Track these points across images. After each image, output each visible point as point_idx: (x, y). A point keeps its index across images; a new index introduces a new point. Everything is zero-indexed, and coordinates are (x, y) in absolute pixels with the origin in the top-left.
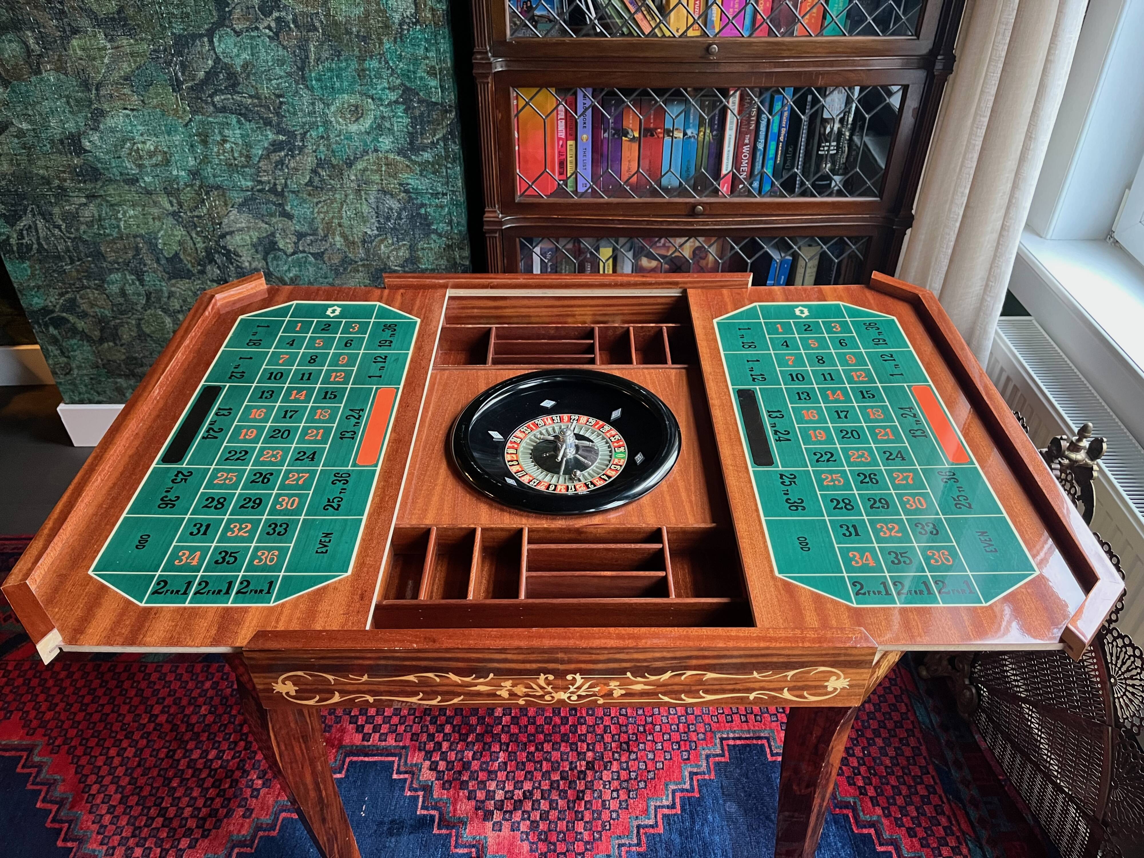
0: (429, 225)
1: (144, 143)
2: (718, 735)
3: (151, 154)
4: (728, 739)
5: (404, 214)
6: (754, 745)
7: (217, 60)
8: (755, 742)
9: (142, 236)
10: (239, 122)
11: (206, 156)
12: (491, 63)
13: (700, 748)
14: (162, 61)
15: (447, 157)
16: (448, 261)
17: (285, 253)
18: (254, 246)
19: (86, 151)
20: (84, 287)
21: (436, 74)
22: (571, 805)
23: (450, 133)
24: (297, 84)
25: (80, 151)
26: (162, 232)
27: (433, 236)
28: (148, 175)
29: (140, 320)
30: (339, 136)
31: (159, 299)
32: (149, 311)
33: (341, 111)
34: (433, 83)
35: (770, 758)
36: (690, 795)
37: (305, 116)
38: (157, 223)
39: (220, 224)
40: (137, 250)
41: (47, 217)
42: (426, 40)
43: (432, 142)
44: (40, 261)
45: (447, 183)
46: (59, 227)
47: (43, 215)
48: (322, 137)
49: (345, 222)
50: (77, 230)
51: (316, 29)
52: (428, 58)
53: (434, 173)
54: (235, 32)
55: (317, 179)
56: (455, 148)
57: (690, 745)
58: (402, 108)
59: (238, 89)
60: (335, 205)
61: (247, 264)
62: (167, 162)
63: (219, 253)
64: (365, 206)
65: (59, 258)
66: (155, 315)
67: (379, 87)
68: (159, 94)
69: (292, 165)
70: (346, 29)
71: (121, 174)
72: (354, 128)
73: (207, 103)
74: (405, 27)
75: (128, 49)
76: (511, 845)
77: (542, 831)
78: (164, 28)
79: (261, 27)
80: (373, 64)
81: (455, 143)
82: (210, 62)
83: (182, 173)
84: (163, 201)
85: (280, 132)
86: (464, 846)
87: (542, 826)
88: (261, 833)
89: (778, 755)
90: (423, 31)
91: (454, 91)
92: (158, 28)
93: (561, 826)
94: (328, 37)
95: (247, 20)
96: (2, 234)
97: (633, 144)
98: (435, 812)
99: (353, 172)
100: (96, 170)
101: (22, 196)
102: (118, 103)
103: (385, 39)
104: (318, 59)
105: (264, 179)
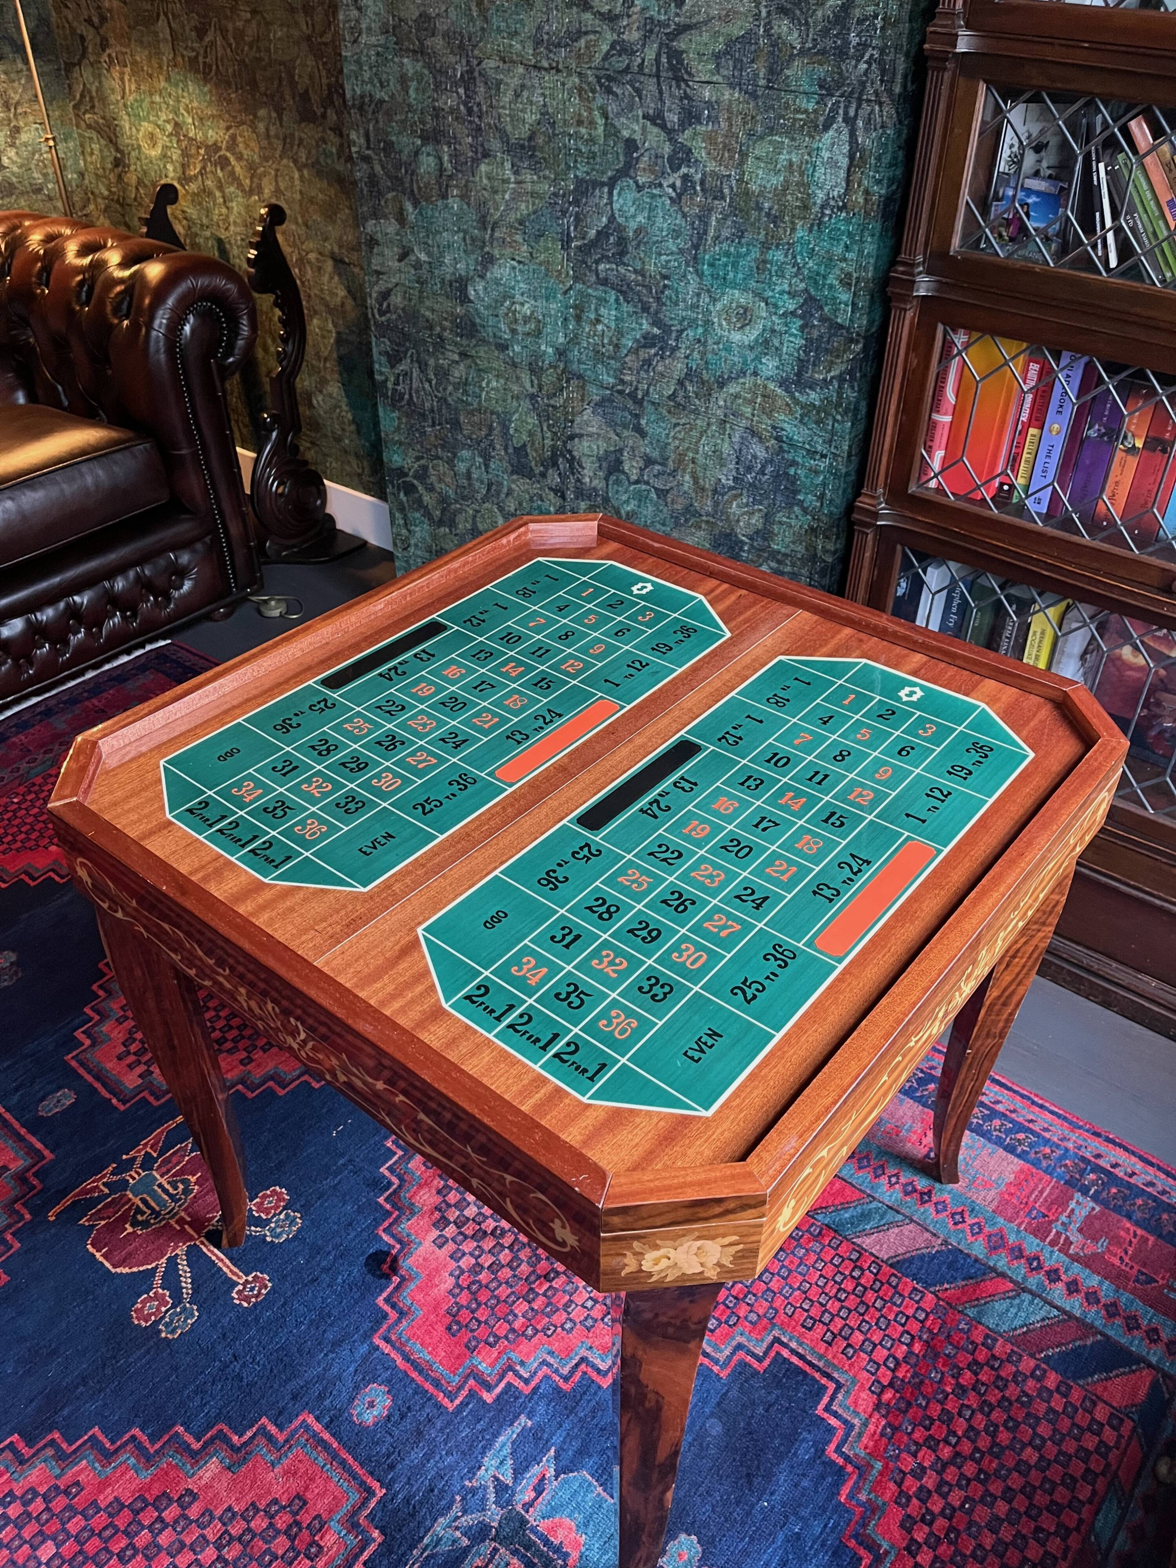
0: (796, 492)
1: (522, 304)
2: (776, 1333)
3: (526, 320)
4: (785, 1345)
5: (769, 469)
6: (813, 1378)
7: (612, 219)
8: (817, 1375)
9: (498, 414)
10: (617, 300)
11: (576, 335)
12: (914, 282)
13: (739, 1329)
14: (558, 208)
15: (839, 405)
16: (807, 549)
17: (628, 479)
18: (599, 459)
19: (470, 301)
20: (437, 457)
21: (850, 285)
22: (533, 1278)
23: (851, 372)
24: (687, 265)
25: (465, 299)
26: (516, 416)
27: (796, 508)
28: (518, 343)
29: (477, 511)
30: (718, 343)
31: (498, 493)
32: (486, 505)
33: (726, 310)
34: (845, 296)
35: (820, 1410)
37: (686, 309)
38: (515, 403)
39: (572, 422)
40: (491, 428)
41: (423, 366)
42: (850, 235)
43: (825, 380)
44: (407, 415)
45: (830, 441)
46: (430, 381)
47: (419, 362)
48: (699, 341)
49: (701, 460)
50: (445, 389)
51: (723, 198)
52: (845, 260)
53: (817, 423)
54: (638, 186)
55: (681, 393)
56: (850, 394)
57: (729, 1317)
58: (800, 323)
59: (625, 260)
60: (693, 433)
61: (587, 480)
62: (538, 333)
63: (564, 457)
64: (726, 445)
65: (424, 417)
66: (490, 511)
67: (778, 288)
68: (547, 249)
69: (660, 368)
70: (757, 203)
71: (495, 336)
72: (736, 337)
73: (589, 268)
74: (828, 212)
75: (529, 187)
76: (437, 1270)
77: (479, 1282)
78: (569, 168)
79: (665, 184)
80: (778, 256)
81: (852, 388)
82: (604, 219)
83: (550, 350)
84: (526, 378)
85: (656, 323)
86: (393, 1236)
87: (484, 1276)
88: (240, 1087)
89: (836, 1415)
90: (848, 221)
91: (869, 314)
92: (563, 166)
93: (503, 1291)
94: (735, 209)
95: (652, 172)
96: (381, 373)
97: (1129, 458)
98: (396, 1181)
99: (723, 396)
100: (474, 324)
101: (406, 337)
102: (508, 251)
103: (799, 224)
104: (717, 238)
105: (627, 378)
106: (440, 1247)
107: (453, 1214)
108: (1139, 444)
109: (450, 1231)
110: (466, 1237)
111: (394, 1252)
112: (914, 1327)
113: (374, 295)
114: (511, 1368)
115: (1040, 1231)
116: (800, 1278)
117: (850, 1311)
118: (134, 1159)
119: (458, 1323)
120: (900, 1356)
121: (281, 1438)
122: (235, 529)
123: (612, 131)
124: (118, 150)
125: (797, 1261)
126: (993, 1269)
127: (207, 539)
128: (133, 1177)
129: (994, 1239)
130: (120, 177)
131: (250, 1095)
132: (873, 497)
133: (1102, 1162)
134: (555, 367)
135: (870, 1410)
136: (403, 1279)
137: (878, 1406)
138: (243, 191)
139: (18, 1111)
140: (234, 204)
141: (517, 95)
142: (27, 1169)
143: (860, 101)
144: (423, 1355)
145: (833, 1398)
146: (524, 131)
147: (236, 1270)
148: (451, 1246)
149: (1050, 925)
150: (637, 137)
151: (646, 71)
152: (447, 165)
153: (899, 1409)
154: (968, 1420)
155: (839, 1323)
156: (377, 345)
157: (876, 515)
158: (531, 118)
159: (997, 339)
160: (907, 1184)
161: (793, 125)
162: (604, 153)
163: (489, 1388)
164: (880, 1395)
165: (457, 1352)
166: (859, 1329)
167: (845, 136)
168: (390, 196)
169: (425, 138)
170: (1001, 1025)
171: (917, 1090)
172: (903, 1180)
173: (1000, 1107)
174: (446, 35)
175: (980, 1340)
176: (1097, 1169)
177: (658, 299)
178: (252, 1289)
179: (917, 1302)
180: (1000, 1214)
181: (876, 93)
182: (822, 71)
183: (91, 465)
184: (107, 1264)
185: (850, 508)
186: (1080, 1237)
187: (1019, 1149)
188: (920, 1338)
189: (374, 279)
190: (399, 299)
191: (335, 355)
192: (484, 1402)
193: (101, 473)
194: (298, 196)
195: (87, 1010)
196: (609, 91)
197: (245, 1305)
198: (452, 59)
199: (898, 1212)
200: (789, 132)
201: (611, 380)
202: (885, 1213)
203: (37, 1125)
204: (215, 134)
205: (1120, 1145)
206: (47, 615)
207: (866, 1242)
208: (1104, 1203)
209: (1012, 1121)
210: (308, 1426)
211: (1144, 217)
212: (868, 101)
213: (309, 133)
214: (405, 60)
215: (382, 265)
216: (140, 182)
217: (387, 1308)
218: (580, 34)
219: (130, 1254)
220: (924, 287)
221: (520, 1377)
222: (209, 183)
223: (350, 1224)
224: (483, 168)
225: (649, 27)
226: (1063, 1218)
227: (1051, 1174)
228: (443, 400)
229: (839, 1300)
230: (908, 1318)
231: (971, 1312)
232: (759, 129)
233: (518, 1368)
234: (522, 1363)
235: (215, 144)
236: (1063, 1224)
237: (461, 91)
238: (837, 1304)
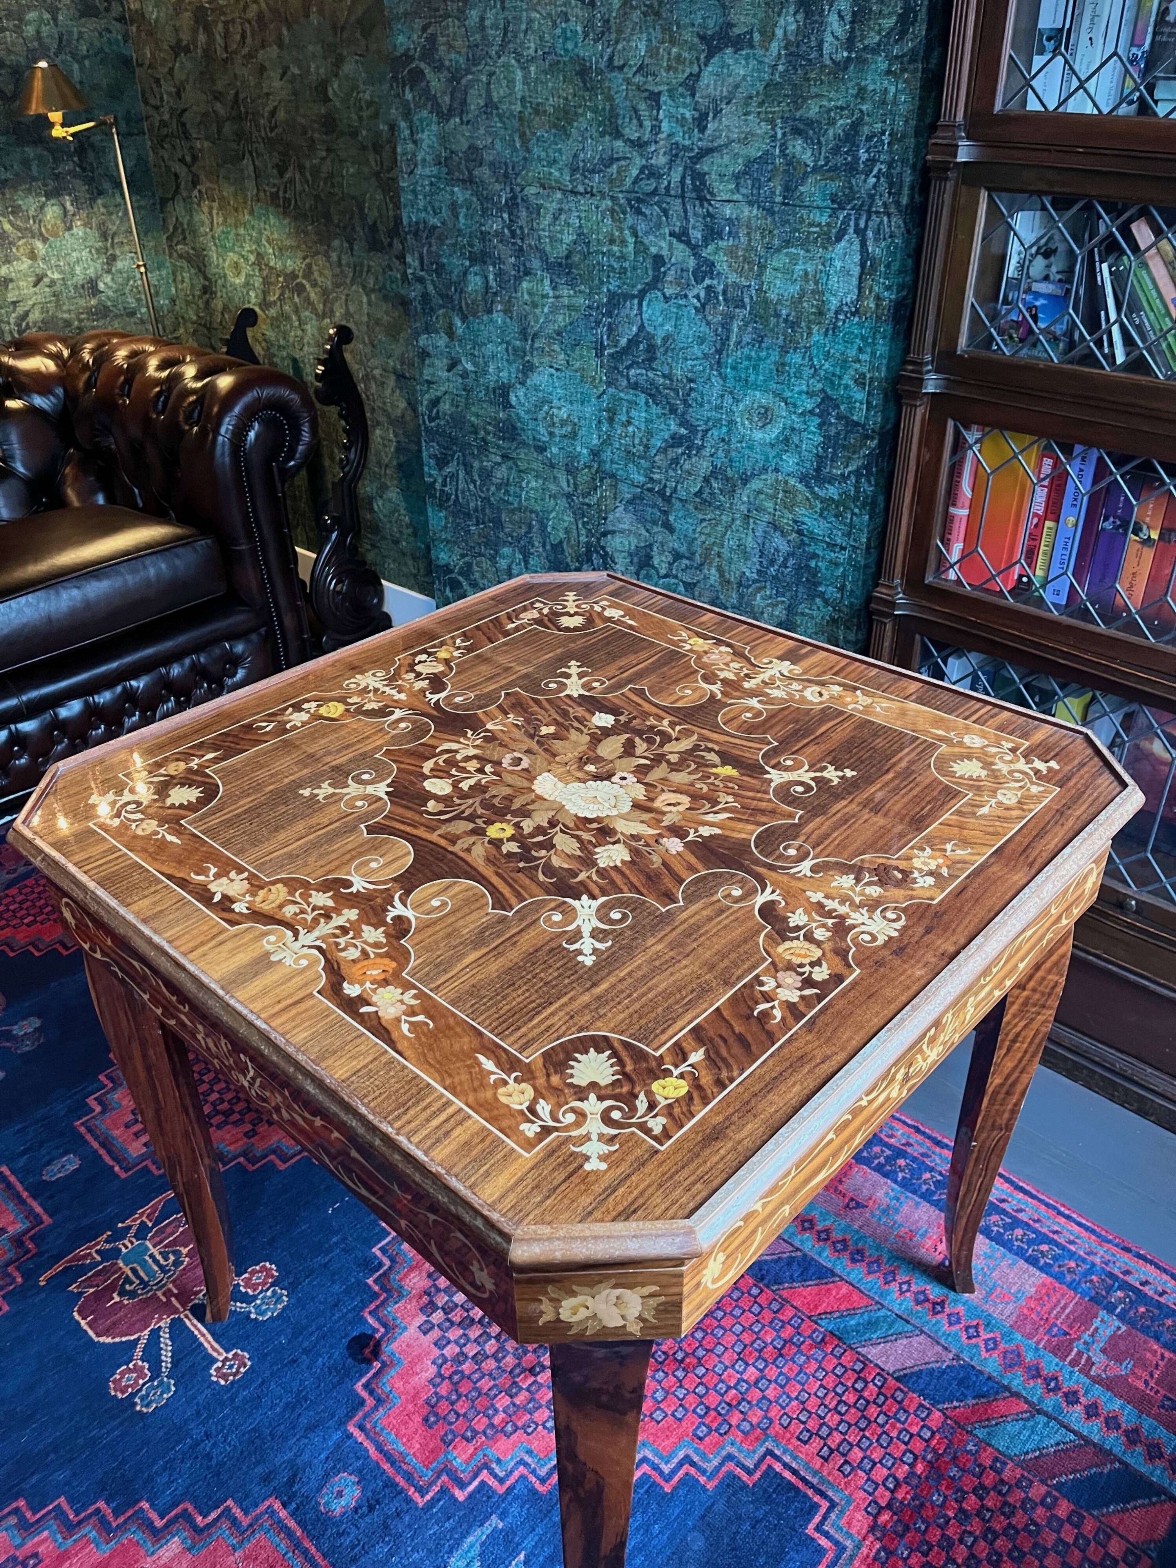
0: (817, 584)
1: (559, 408)
2: (769, 1444)
3: (563, 423)
4: (778, 1458)
5: (791, 562)
6: (805, 1496)
7: (642, 328)
8: (810, 1492)
9: (537, 513)
10: (647, 403)
11: (609, 436)
12: (923, 380)
13: (730, 1438)
14: (592, 319)
15: (856, 498)
17: (658, 574)
18: (630, 555)
19: (512, 406)
20: (481, 555)
21: (865, 384)
23: (867, 467)
24: (712, 369)
25: (507, 405)
26: (553, 514)
27: (818, 600)
28: (556, 445)
30: (741, 442)
33: (749, 410)
34: (860, 395)
35: (810, 1529)
36: (659, 1480)
37: (711, 410)
38: (552, 502)
39: (605, 519)
40: (530, 527)
41: (468, 468)
42: (863, 338)
43: (842, 475)
44: (454, 515)
45: (849, 534)
46: (474, 482)
47: (465, 464)
49: (726, 554)
50: (488, 490)
51: (744, 307)
52: (858, 361)
53: (836, 516)
54: (665, 297)
55: (707, 490)
56: (867, 488)
57: (720, 1425)
58: (818, 421)
59: (654, 365)
60: (719, 528)
62: (574, 435)
63: (598, 552)
64: (750, 539)
65: (468, 516)
67: (796, 389)
68: (582, 357)
69: (687, 466)
70: (776, 310)
71: (534, 439)
72: (758, 435)
73: (621, 373)
74: (841, 317)
75: (566, 301)
76: (419, 1358)
77: (462, 1372)
78: (602, 283)
79: (690, 295)
80: (795, 358)
81: (869, 482)
82: (635, 329)
83: (585, 451)
84: (562, 478)
85: (684, 423)
86: (378, 1319)
87: (467, 1367)
88: (242, 1159)
89: (827, 1535)
90: (860, 325)
91: (883, 411)
92: (596, 282)
93: (486, 1384)
94: (755, 317)
95: (678, 284)
96: (430, 476)
97: (1145, 549)
98: (387, 1263)
99: (746, 492)
100: (514, 428)
101: (453, 441)
102: (547, 359)
103: (815, 329)
104: (739, 343)
105: (656, 477)
106: (425, 1333)
107: (441, 1300)
108: (1155, 535)
109: (437, 1317)
110: (452, 1323)
111: (377, 1336)
112: (918, 1446)
113: (425, 403)
114: (486, 1466)
115: (1060, 1350)
116: (799, 1387)
117: (850, 1425)
118: (129, 1227)
119: (436, 1415)
120: (901, 1474)
121: (245, 1522)
122: (289, 621)
123: (641, 248)
124: (206, 278)
125: (796, 1369)
126: (1007, 1388)
127: (263, 630)
128: (126, 1246)
129: (1010, 1356)
130: (207, 302)
131: (251, 1168)
132: (890, 587)
133: (1130, 1279)
134: (590, 467)
135: (864, 1531)
136: (384, 1365)
137: (872, 1529)
138: (317, 315)
139: (23, 1174)
140: (308, 327)
141: (556, 218)
142: (24, 1233)
143: (869, 213)
144: (396, 1445)
145: (825, 1518)
146: (562, 250)
147: (216, 1346)
148: (436, 1333)
149: (1051, 1008)
150: (665, 253)
151: (672, 192)
152: (492, 283)
153: (896, 1532)
154: (970, 1548)
155: (837, 1437)
156: (427, 449)
157: (893, 605)
158: (568, 238)
159: (1006, 433)
160: (919, 1293)
161: (807, 237)
162: (634, 268)
163: (462, 1485)
164: (876, 1517)
165: (432, 1445)
166: (858, 1445)
167: (856, 246)
168: (441, 312)
169: (473, 260)
170: (1006, 1116)
171: (934, 1193)
172: (914, 1288)
173: (1023, 1216)
174: (492, 164)
175: (988, 1463)
176: (1126, 1286)
177: (685, 402)
178: (231, 1367)
179: (923, 1420)
180: (1018, 1329)
181: (885, 205)
182: (834, 186)
183: (154, 557)
184: (91, 1333)
185: (869, 599)
186: (1103, 1357)
187: (1042, 1262)
188: (924, 1458)
189: (425, 388)
190: (448, 406)
191: (395, 463)
192: (456, 1500)
193: (163, 566)
194: (365, 319)
195: (102, 1077)
196: (639, 212)
197: (222, 1382)
198: (498, 187)
199: (908, 1322)
200: (804, 244)
201: (642, 479)
202: (893, 1323)
203: (39, 1190)
204: (293, 264)
205: (1151, 1262)
206: (104, 698)
207: (872, 1352)
208: (1131, 1323)
209: (1035, 1231)
210: (273, 1512)
211: (1152, 316)
212: (877, 212)
213: (376, 261)
214: (456, 189)
215: (433, 375)
216: (225, 308)
217: (364, 1394)
218: (612, 160)
219: (114, 1324)
220: (932, 384)
221: (495, 1476)
222: (287, 308)
223: (336, 1305)
224: (525, 285)
225: (675, 152)
226: (1086, 1337)
227: (1075, 1289)
228: (486, 500)
229: (839, 1413)
230: (912, 1436)
231: (981, 1433)
232: (776, 242)
233: (494, 1465)
234: (499, 1461)
235: (293, 272)
236: (1085, 1343)
237: (506, 216)
238: (837, 1417)
